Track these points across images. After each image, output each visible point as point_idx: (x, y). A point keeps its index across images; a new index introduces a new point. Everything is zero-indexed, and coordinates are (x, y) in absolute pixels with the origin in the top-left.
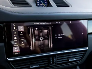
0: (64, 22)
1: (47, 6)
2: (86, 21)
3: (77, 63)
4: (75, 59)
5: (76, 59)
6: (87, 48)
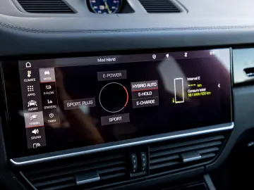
1: (121, 11)
2: (227, 51)
4: (200, 157)
5: (201, 155)
6: (231, 125)
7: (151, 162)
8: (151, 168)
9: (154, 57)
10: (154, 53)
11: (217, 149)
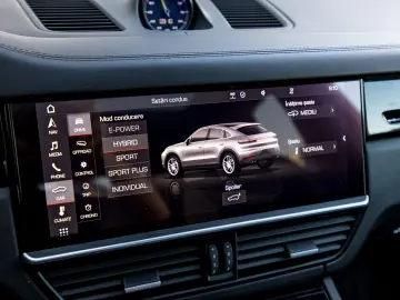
0: (263, 93)
1: (191, 27)
2: (356, 84)
3: (324, 264)
4: (316, 250)
5: (318, 246)
6: (364, 200)
7: (240, 258)
8: (240, 267)
9: (243, 95)
10: (241, 89)
11: (342, 237)
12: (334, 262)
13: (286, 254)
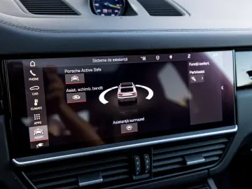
0: (171, 57)
1: (124, 14)
2: (230, 53)
3: (208, 169)
7: (154, 164)
8: (154, 171)
9: (158, 58)
10: (157, 54)
11: (220, 152)
12: (215, 168)
13: (184, 162)
